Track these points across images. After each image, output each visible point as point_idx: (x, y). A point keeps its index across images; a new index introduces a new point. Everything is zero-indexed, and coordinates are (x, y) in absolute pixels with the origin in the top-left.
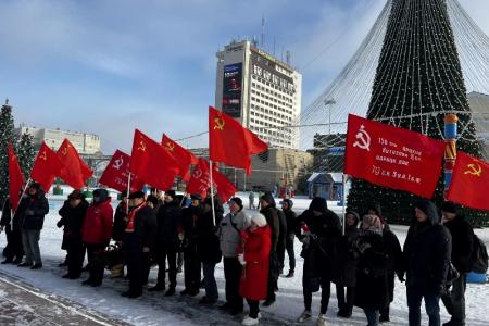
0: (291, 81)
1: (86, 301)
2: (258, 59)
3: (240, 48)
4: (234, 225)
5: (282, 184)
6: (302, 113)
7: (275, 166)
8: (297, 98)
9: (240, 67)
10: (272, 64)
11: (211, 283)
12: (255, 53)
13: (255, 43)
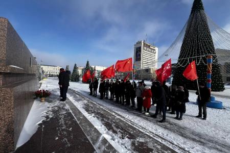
0: (155, 50)
1: (104, 105)
2: (145, 45)
3: (140, 43)
4: (140, 89)
5: (152, 78)
6: (158, 59)
7: (150, 73)
8: (157, 54)
9: (140, 48)
10: (149, 46)
11: (133, 102)
12: (144, 44)
13: (144, 41)
